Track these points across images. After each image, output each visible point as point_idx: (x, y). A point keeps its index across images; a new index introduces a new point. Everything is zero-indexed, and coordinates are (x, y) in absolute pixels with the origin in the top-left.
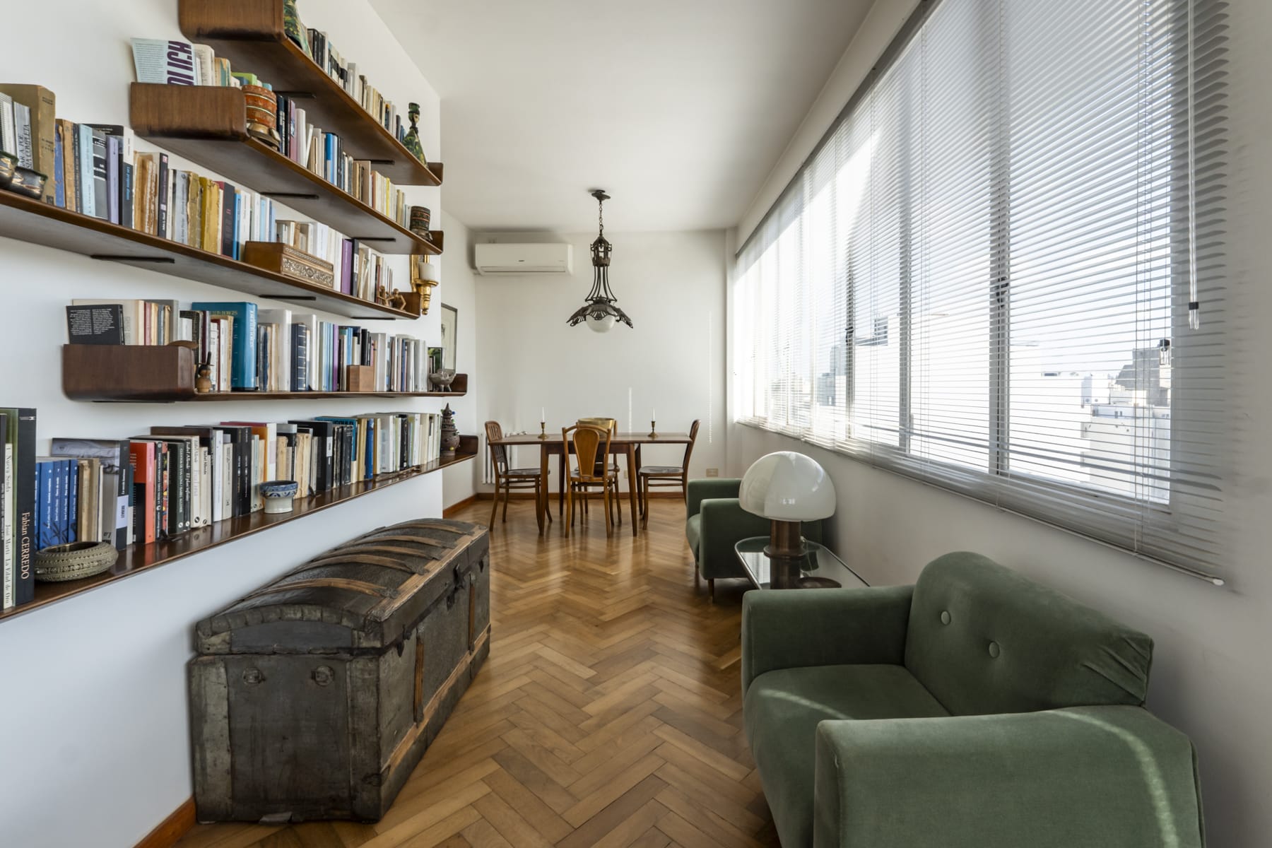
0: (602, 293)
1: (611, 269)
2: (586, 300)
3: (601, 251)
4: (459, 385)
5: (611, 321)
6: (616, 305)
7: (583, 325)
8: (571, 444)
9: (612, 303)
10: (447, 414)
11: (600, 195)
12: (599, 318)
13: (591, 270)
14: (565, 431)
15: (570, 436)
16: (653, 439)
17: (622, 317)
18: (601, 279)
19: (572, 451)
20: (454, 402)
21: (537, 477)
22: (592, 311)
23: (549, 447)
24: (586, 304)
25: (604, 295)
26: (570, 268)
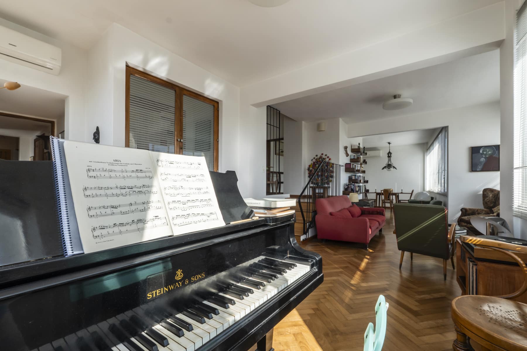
0: (390, 163)
1: (392, 158)
2: (386, 164)
3: (389, 155)
4: (367, 182)
5: (392, 169)
6: (393, 165)
7: (385, 169)
8: (383, 193)
9: (392, 165)
10: (365, 186)
11: (389, 143)
12: (389, 168)
13: (387, 159)
14: (381, 191)
15: (382, 192)
16: (402, 193)
17: (394, 167)
18: (390, 160)
19: (383, 195)
20: (366, 184)
21: (375, 200)
22: (388, 167)
23: (378, 194)
24: (386, 165)
25: (390, 164)
26: (381, 155)
